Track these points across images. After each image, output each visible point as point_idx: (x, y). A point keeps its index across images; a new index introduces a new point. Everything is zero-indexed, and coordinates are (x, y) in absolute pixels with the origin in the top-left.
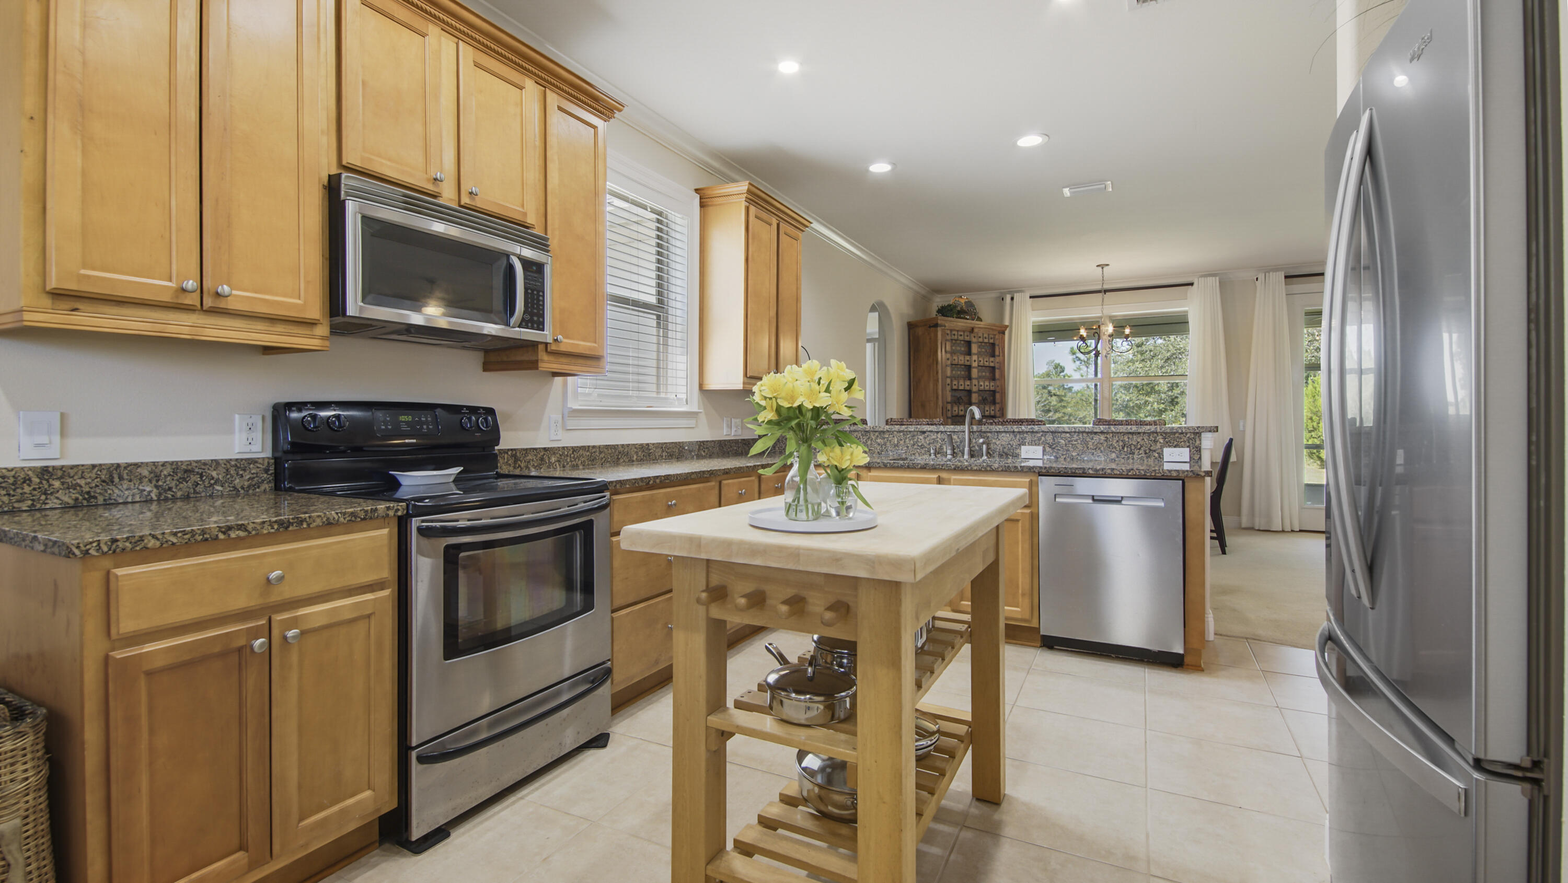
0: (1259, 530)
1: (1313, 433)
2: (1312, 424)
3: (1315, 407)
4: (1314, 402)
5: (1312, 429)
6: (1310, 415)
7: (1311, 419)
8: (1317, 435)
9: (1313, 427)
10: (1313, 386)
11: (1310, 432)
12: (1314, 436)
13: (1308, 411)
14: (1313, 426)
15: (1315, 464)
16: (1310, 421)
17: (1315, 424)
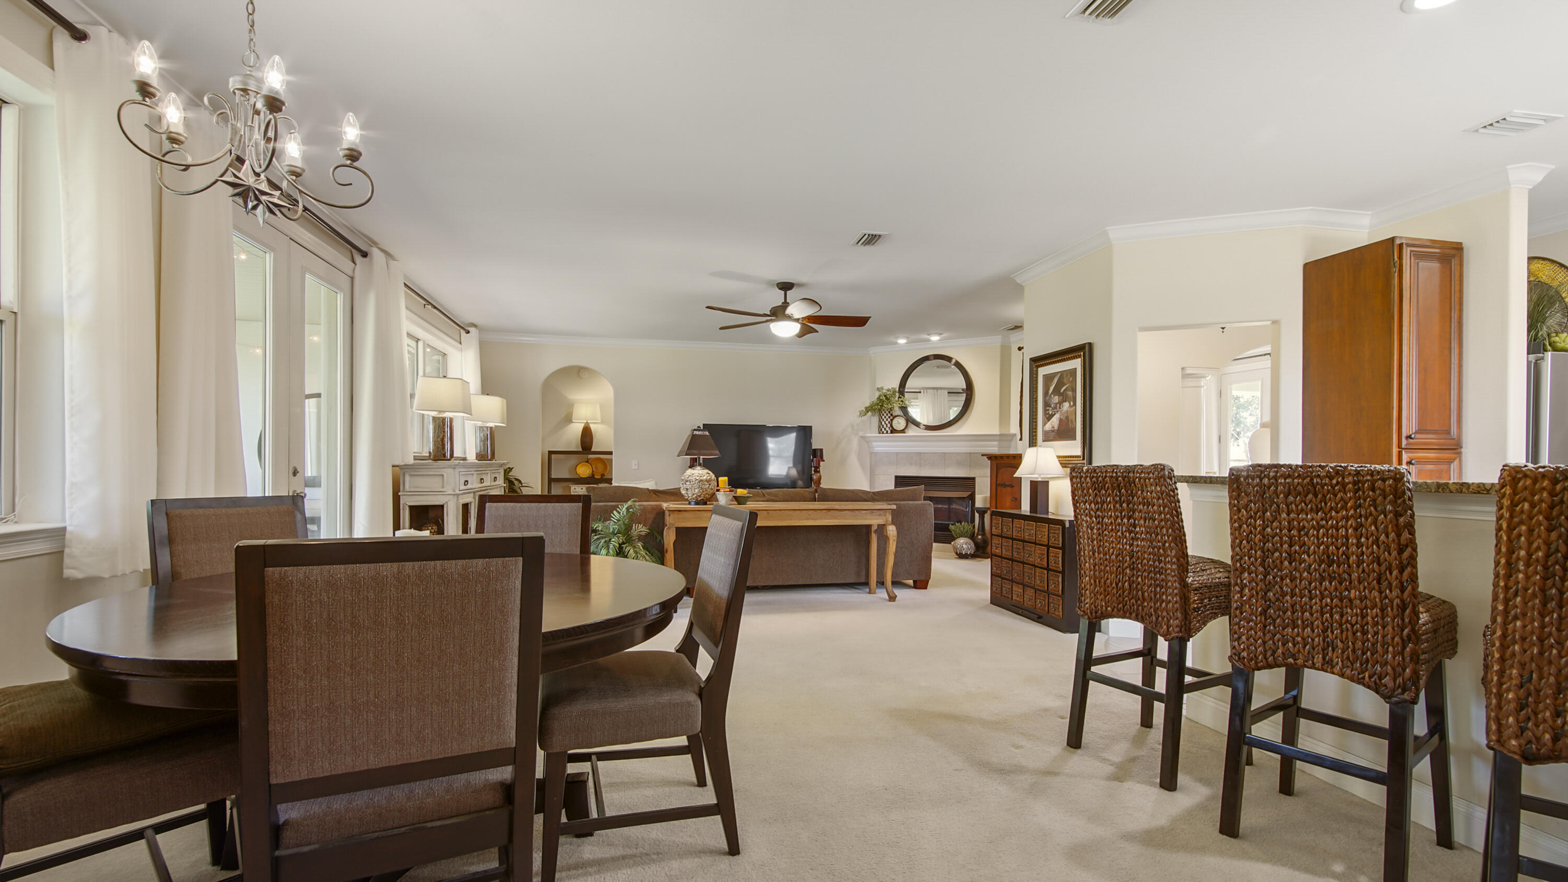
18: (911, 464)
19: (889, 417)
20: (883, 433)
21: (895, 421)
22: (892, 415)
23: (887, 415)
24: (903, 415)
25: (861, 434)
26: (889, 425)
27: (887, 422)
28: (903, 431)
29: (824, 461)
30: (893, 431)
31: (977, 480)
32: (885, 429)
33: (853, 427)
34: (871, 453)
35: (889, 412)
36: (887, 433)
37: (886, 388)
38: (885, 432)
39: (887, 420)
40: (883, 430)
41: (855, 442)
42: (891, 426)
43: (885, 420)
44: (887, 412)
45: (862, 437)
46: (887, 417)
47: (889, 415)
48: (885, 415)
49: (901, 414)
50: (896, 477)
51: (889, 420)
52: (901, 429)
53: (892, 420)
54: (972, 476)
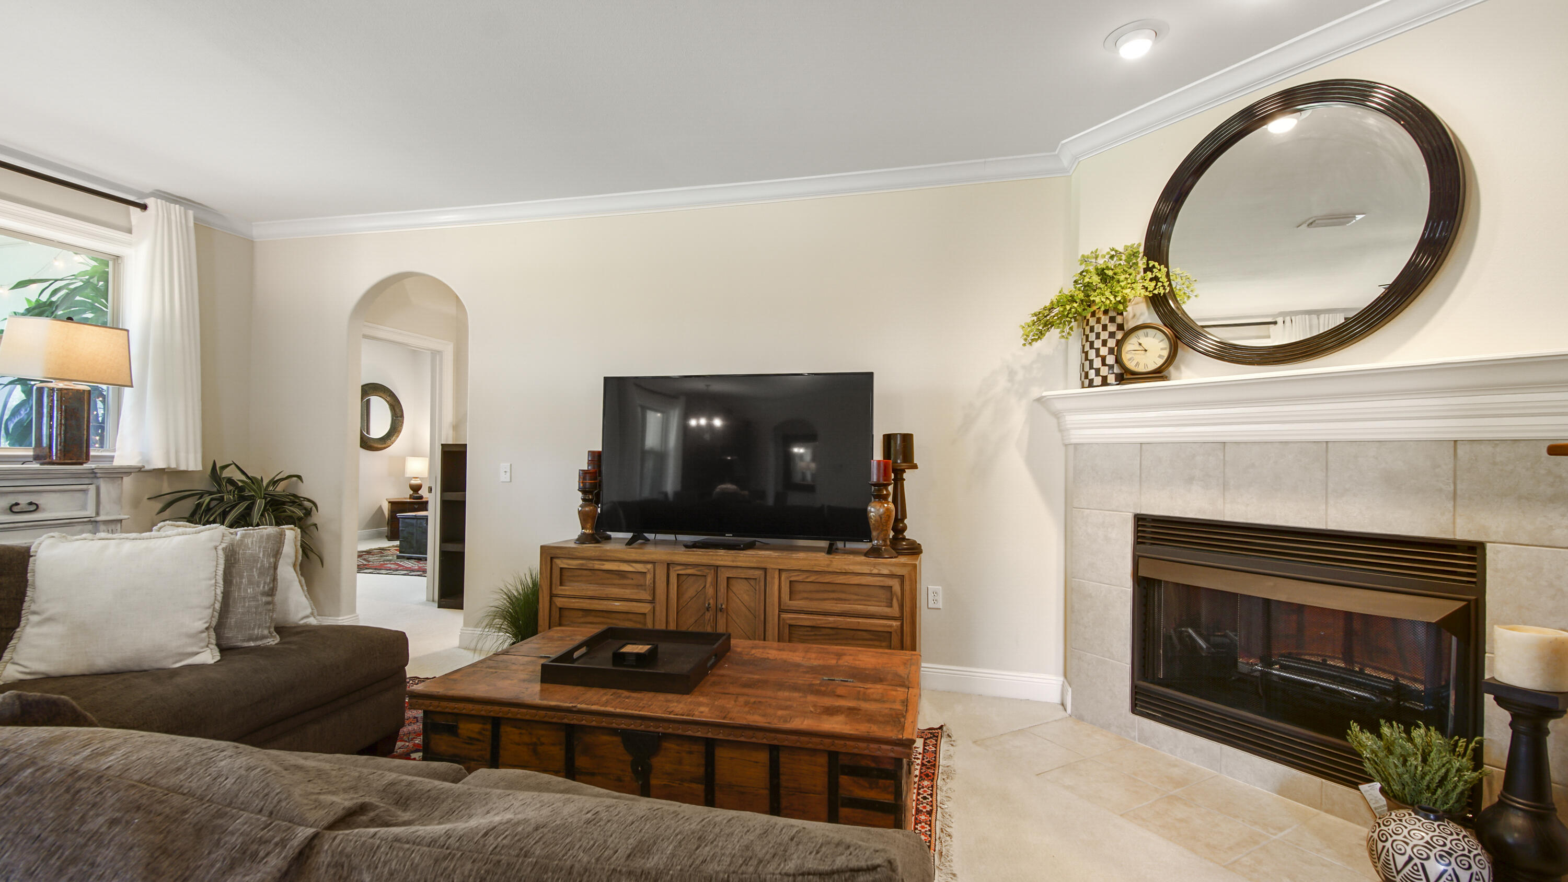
18: (1190, 480)
19: (1112, 335)
20: (1091, 385)
21: (1130, 346)
22: (1120, 327)
23: (1105, 328)
24: (1156, 321)
25: (1036, 392)
26: (1110, 360)
27: (1104, 351)
28: (1159, 374)
29: (915, 467)
30: (1126, 376)
31: (1491, 552)
32: (1098, 372)
33: (1012, 374)
34: (1066, 445)
35: (1112, 320)
36: (1105, 382)
37: (1105, 250)
38: (1098, 381)
39: (1104, 343)
40: (1092, 374)
41: (1018, 418)
42: (1118, 361)
43: (1098, 344)
44: (1105, 320)
45: (1039, 400)
46: (1105, 335)
47: (1112, 328)
48: (1098, 328)
49: (1155, 320)
50: (1141, 521)
51: (1112, 343)
52: (1152, 367)
53: (1119, 343)
54: (1463, 532)
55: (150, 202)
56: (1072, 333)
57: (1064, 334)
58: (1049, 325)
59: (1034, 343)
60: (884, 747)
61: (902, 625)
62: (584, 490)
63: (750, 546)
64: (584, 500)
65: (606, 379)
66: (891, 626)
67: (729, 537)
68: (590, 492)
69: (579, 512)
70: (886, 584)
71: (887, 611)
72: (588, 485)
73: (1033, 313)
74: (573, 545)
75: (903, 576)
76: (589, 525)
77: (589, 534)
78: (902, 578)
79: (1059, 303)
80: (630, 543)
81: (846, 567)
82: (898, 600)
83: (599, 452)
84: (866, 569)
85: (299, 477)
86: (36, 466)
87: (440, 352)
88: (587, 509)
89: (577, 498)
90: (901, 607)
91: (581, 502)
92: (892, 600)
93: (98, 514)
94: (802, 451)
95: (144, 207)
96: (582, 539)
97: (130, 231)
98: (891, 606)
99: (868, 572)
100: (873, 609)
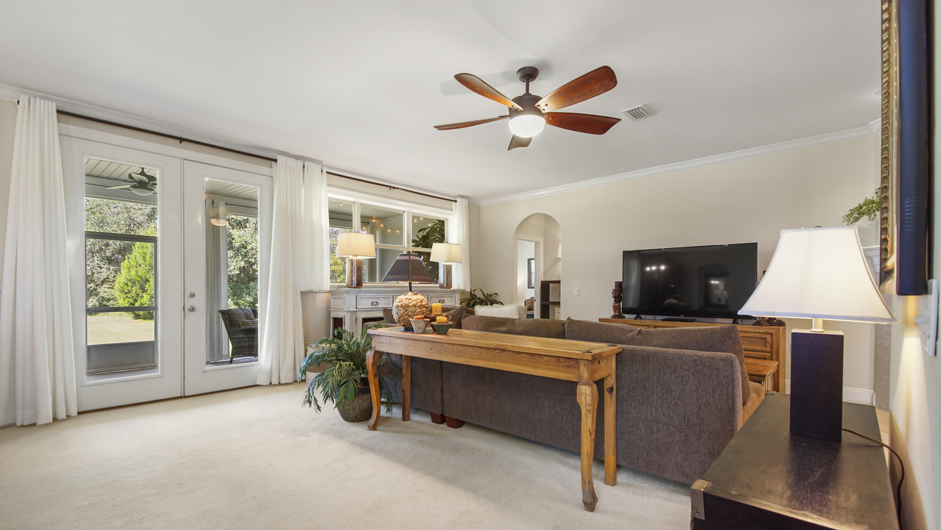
0: (22, 426)
1: (128, 295)
2: (127, 288)
3: (130, 276)
4: (128, 272)
5: (127, 291)
6: (126, 282)
7: (127, 284)
8: (131, 296)
9: (128, 291)
10: (128, 261)
11: (126, 293)
12: (129, 297)
13: (124, 279)
14: (128, 289)
15: (130, 316)
16: (126, 286)
17: (129, 288)
55: (458, 199)
56: (876, 217)
57: (871, 218)
58: (861, 214)
59: (854, 223)
60: (753, 377)
61: (772, 355)
62: (615, 297)
63: (693, 321)
64: (615, 301)
65: (624, 252)
66: (765, 355)
67: (682, 317)
68: (618, 298)
69: (613, 306)
70: (763, 337)
71: (763, 349)
72: (617, 295)
73: (850, 209)
74: (611, 318)
75: (772, 333)
76: (617, 311)
77: (617, 315)
78: (771, 334)
79: (865, 204)
80: (635, 319)
81: (742, 329)
82: (769, 344)
83: (621, 282)
84: (752, 330)
85: (497, 294)
86: (440, 289)
87: (538, 242)
88: (616, 305)
89: (611, 301)
90: (771, 347)
91: (614, 302)
92: (766, 344)
93: (455, 304)
94: (717, 282)
95: (456, 201)
96: (614, 317)
97: (452, 210)
98: (766, 346)
99: (754, 331)
100: (756, 348)
